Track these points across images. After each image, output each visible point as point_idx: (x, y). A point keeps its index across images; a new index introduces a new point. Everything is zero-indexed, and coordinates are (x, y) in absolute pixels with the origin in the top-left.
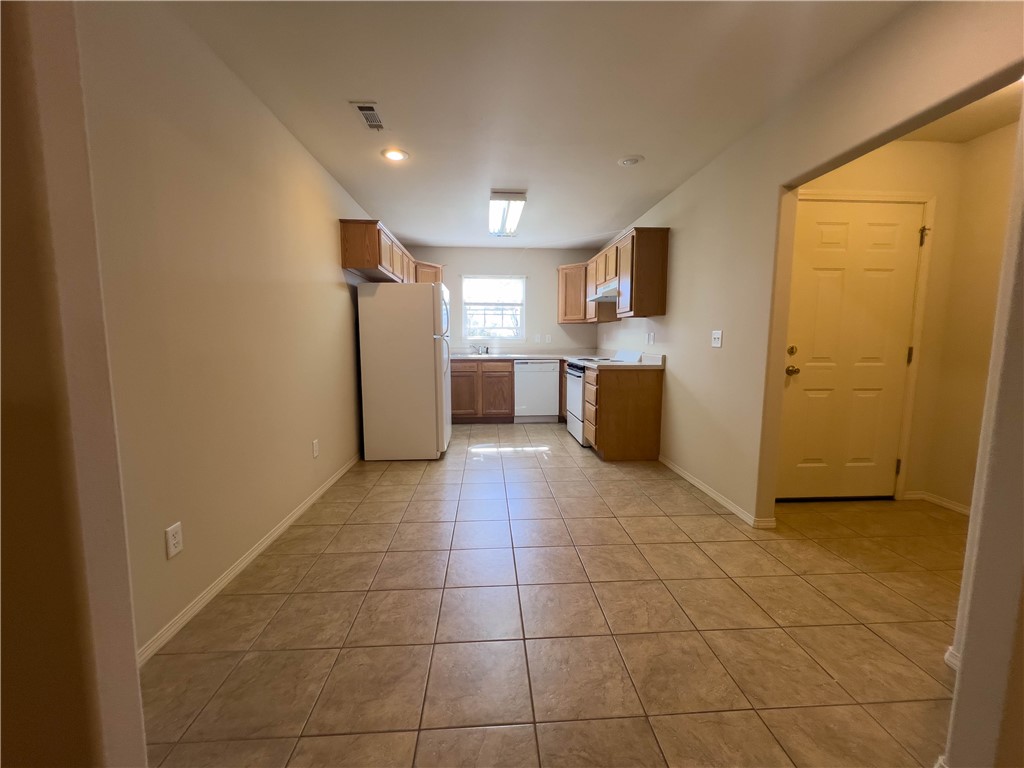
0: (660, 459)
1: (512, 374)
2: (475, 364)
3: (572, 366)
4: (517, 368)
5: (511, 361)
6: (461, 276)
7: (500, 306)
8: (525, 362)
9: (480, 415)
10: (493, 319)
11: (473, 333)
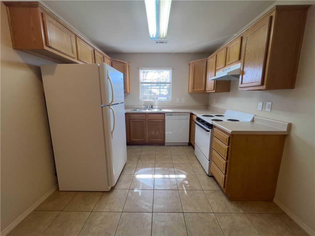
0: (275, 200)
1: (164, 121)
2: (144, 115)
3: (198, 119)
4: (167, 117)
5: (164, 114)
6: (138, 68)
7: (159, 84)
8: (171, 114)
9: (147, 141)
10: (155, 91)
11: (145, 98)
